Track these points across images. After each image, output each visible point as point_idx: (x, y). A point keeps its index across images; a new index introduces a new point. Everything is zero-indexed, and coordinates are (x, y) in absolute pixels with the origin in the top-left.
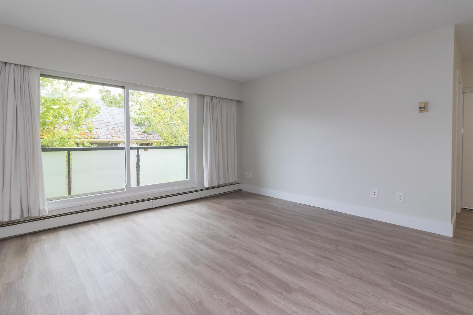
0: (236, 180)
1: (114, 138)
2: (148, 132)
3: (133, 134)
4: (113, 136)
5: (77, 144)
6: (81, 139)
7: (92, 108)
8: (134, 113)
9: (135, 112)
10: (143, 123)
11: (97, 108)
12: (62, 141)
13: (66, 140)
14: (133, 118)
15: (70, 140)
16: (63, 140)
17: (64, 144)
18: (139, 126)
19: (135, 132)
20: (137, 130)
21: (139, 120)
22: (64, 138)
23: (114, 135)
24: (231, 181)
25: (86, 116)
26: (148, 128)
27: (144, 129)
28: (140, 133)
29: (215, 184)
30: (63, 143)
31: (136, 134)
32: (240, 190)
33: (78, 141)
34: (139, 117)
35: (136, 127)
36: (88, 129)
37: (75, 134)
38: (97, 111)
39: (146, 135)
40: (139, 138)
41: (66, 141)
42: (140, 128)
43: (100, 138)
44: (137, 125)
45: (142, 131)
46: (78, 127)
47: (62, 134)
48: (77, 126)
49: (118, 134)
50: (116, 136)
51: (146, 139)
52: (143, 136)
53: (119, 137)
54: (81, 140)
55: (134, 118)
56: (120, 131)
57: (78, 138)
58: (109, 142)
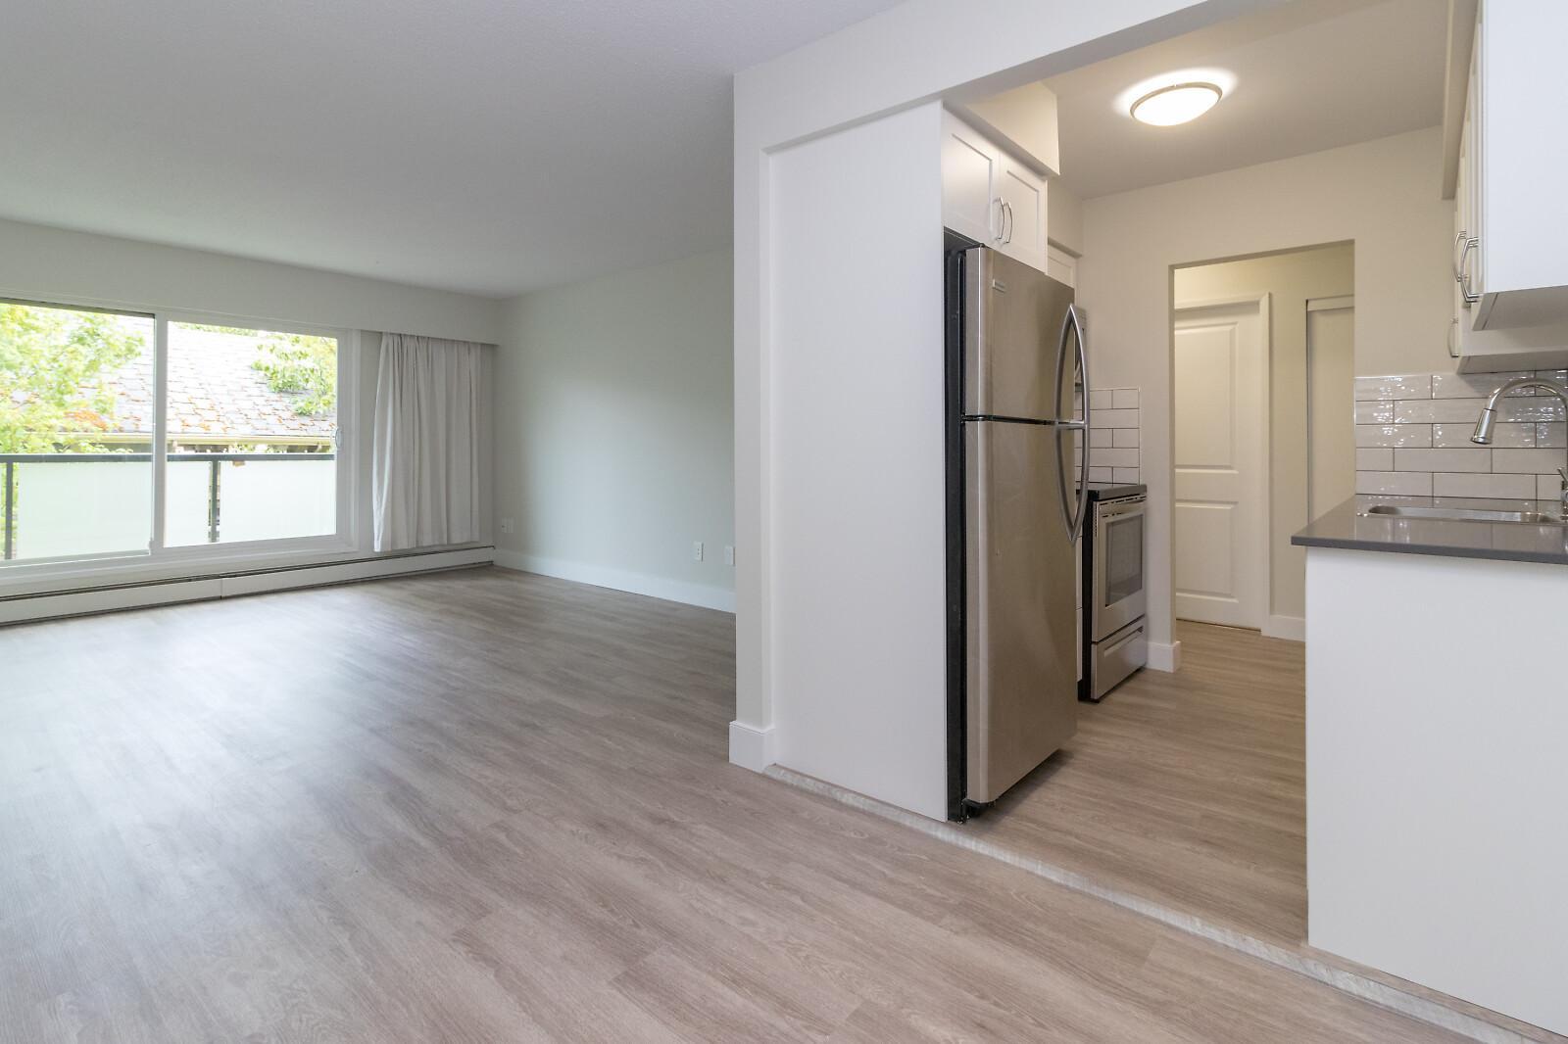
0: (476, 538)
1: (188, 429)
2: (313, 412)
3: (264, 417)
4: (187, 422)
5: (57, 445)
6: (74, 430)
7: (111, 340)
8: (269, 352)
9: (272, 351)
10: (302, 383)
11: (130, 341)
12: (7, 437)
13: (17, 435)
14: (267, 369)
15: (33, 436)
16: (9, 433)
17: (12, 445)
18: (287, 392)
19: (270, 412)
20: (278, 405)
21: (287, 375)
22: (13, 428)
23: (192, 420)
24: (457, 539)
25: (92, 366)
26: (316, 400)
27: (301, 403)
28: (287, 415)
29: (404, 544)
30: (9, 441)
31: (272, 419)
32: (491, 564)
33: (61, 440)
34: (287, 365)
35: (275, 396)
36: (97, 402)
37: (50, 415)
38: (130, 350)
39: (306, 420)
40: (281, 430)
41: (18, 439)
42: (287, 400)
43: (141, 429)
44: (281, 391)
45: (293, 408)
46: (67, 397)
47: (8, 416)
48: (62, 394)
49: (207, 418)
50: (197, 423)
51: (304, 433)
52: (295, 424)
53: (207, 428)
54: (72, 435)
55: (271, 367)
56: (212, 408)
57: (65, 430)
58: (172, 441)
